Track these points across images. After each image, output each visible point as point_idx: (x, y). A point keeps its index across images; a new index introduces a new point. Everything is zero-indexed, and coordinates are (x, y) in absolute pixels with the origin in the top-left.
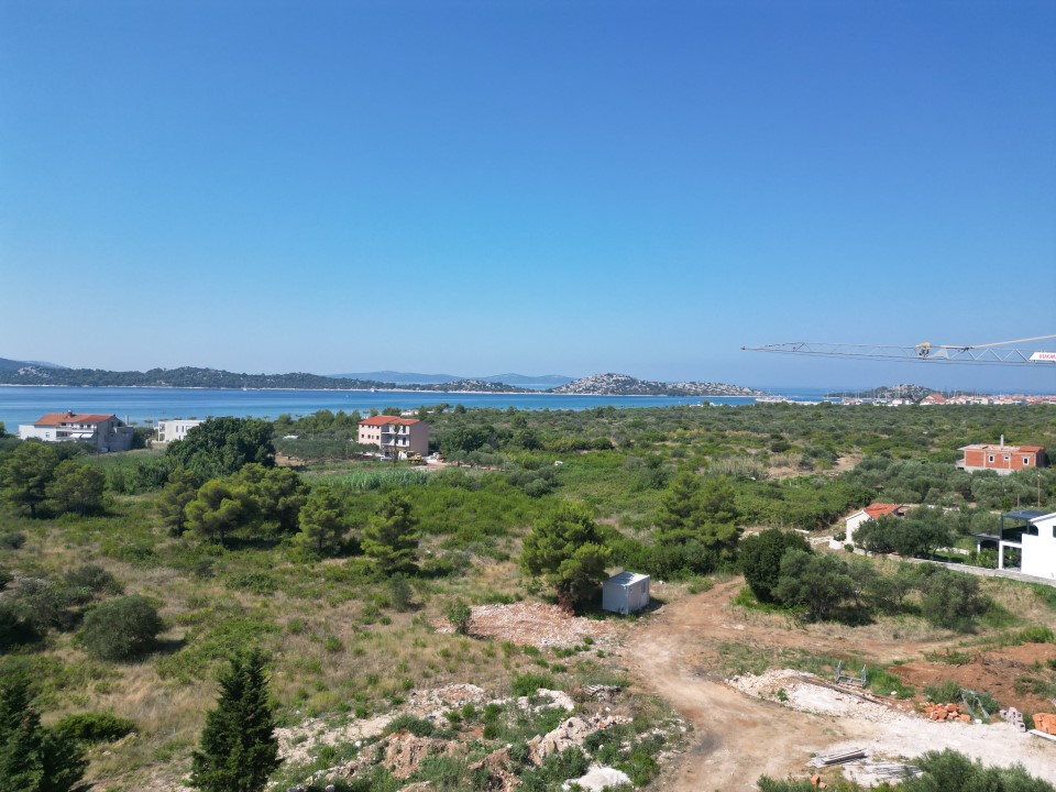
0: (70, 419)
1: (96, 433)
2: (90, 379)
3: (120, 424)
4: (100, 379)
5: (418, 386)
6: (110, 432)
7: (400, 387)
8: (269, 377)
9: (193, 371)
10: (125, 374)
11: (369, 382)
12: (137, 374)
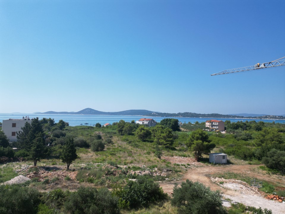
0: (145, 120)
1: (149, 123)
3: (154, 121)
9: (187, 113)
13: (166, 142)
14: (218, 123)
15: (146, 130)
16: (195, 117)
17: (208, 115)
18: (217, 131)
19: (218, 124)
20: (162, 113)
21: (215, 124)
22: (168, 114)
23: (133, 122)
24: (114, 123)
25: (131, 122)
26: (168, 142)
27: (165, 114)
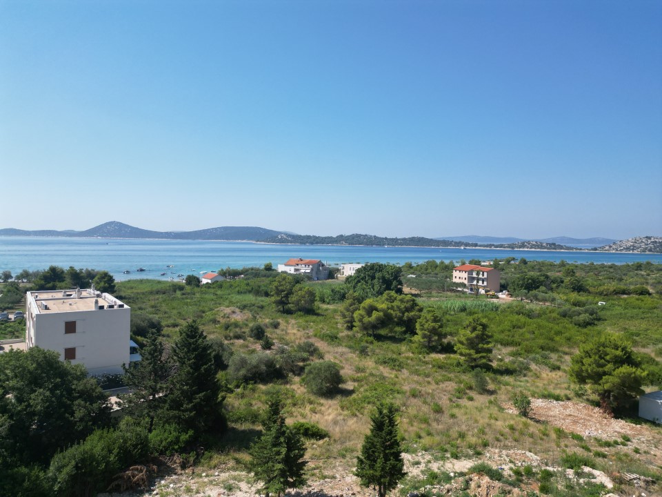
0: (300, 262)
1: (312, 270)
2: (309, 240)
3: (323, 265)
4: (314, 240)
5: (493, 245)
6: (318, 269)
7: (480, 246)
8: (399, 239)
9: (358, 236)
10: (326, 238)
11: (460, 242)
12: (331, 238)
13: (476, 353)
16: (376, 245)
17: (404, 239)
19: (485, 276)
22: (315, 237)
23: (269, 268)
25: (263, 267)
27: (309, 237)
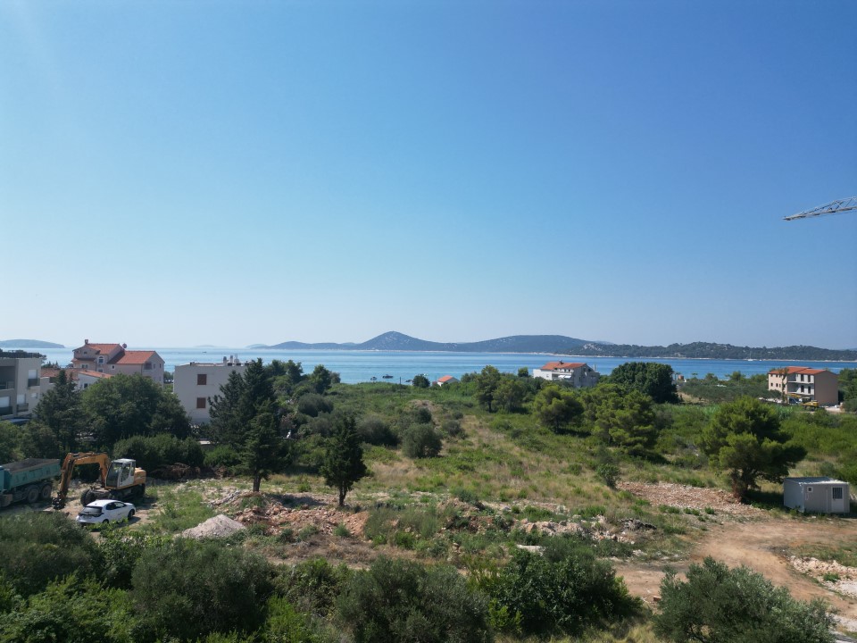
0: (561, 366)
1: (573, 375)
2: (628, 352)
3: (590, 370)
4: (635, 351)
6: (583, 375)
8: (770, 350)
9: (703, 345)
10: (652, 348)
12: (661, 348)
13: (631, 437)
14: (812, 377)
15: (566, 398)
16: (730, 358)
17: (778, 350)
18: (811, 403)
19: (812, 381)
20: (616, 346)
21: (802, 379)
22: (636, 347)
23: (524, 374)
24: (467, 375)
25: (516, 374)
26: (638, 438)
27: (627, 347)
